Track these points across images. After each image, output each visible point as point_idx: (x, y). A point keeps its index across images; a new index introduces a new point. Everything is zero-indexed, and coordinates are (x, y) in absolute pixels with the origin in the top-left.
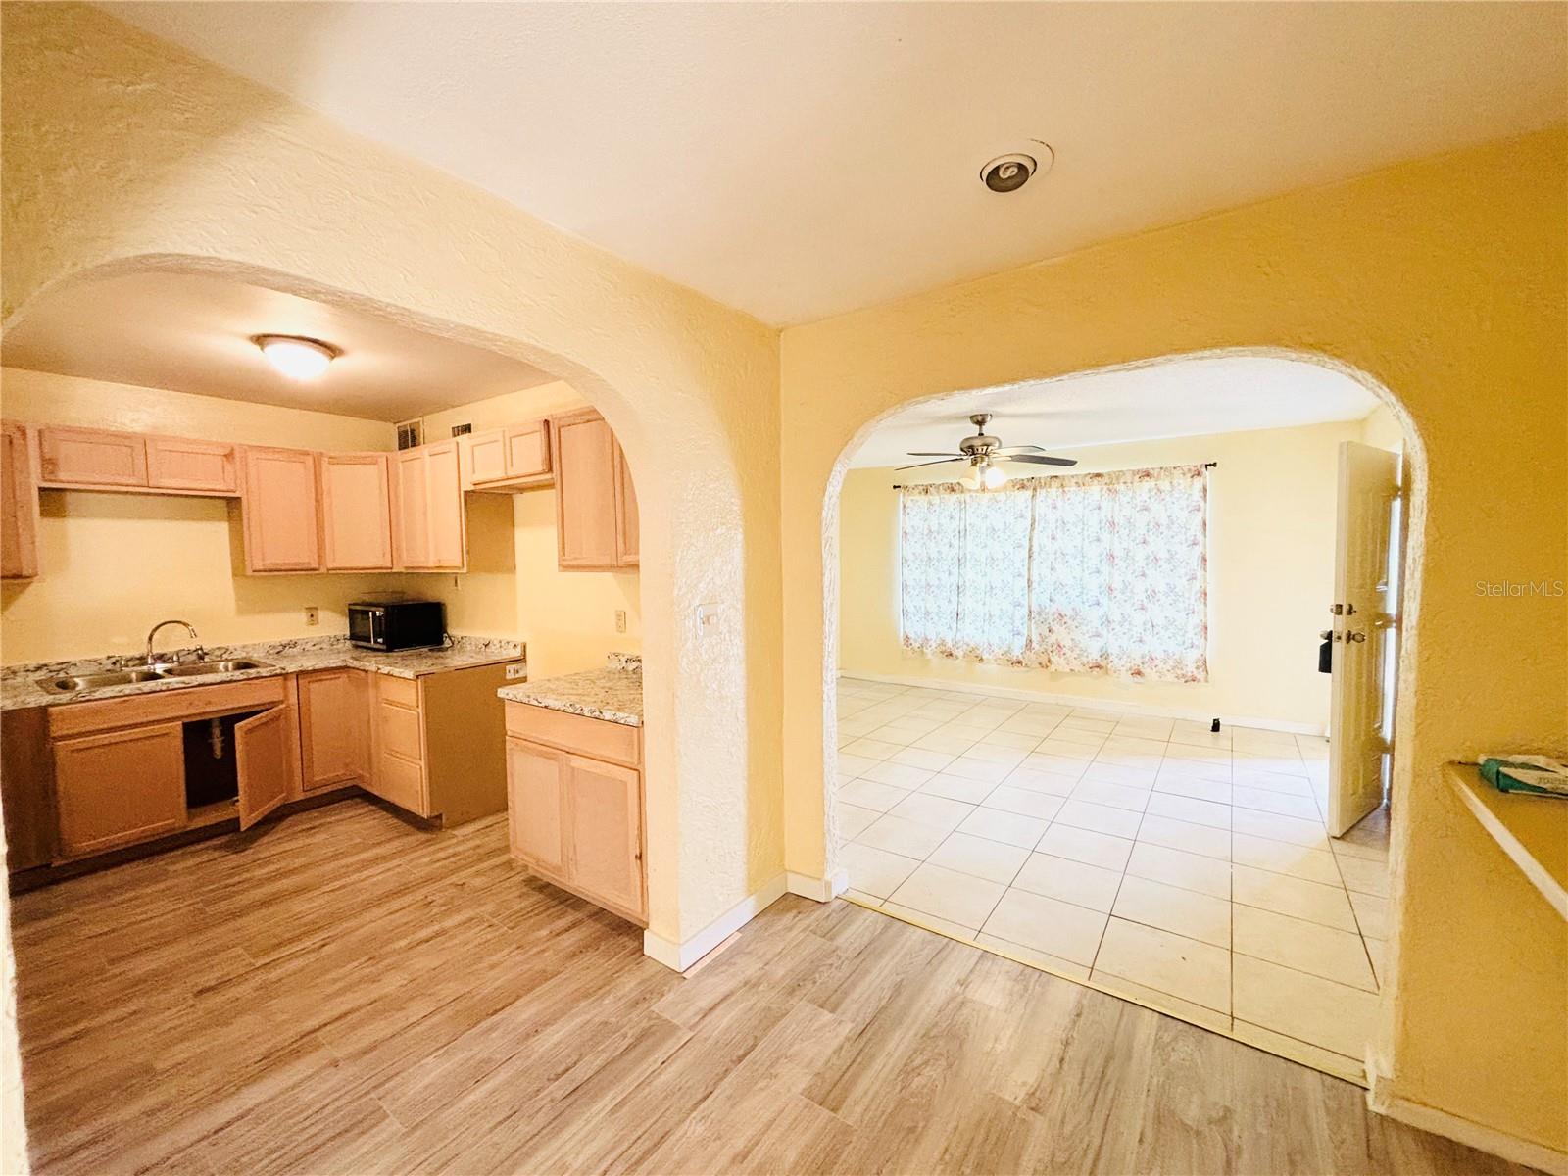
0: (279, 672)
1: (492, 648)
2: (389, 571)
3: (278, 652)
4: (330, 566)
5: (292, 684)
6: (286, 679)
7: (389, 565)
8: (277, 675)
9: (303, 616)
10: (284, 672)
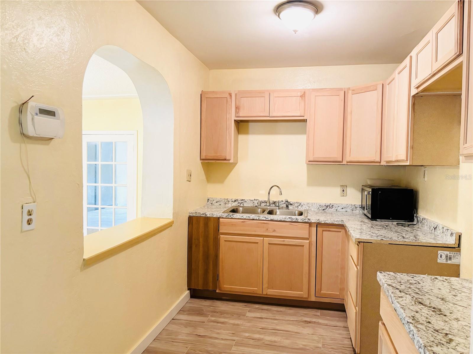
0: (307, 221)
1: (438, 232)
2: (379, 164)
3: (323, 210)
4: (348, 160)
5: (314, 229)
6: (310, 226)
7: (378, 160)
8: (306, 223)
9: (338, 190)
10: (309, 221)
